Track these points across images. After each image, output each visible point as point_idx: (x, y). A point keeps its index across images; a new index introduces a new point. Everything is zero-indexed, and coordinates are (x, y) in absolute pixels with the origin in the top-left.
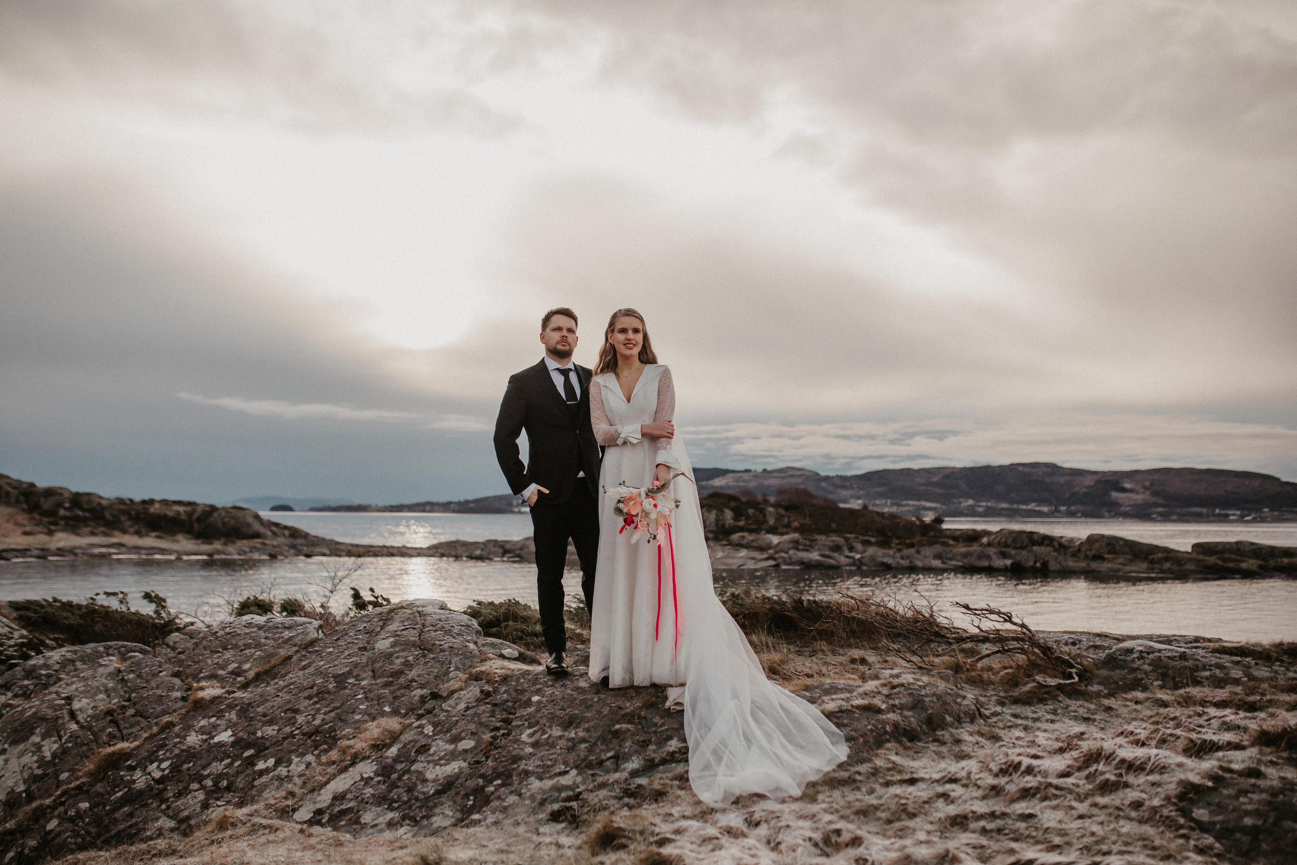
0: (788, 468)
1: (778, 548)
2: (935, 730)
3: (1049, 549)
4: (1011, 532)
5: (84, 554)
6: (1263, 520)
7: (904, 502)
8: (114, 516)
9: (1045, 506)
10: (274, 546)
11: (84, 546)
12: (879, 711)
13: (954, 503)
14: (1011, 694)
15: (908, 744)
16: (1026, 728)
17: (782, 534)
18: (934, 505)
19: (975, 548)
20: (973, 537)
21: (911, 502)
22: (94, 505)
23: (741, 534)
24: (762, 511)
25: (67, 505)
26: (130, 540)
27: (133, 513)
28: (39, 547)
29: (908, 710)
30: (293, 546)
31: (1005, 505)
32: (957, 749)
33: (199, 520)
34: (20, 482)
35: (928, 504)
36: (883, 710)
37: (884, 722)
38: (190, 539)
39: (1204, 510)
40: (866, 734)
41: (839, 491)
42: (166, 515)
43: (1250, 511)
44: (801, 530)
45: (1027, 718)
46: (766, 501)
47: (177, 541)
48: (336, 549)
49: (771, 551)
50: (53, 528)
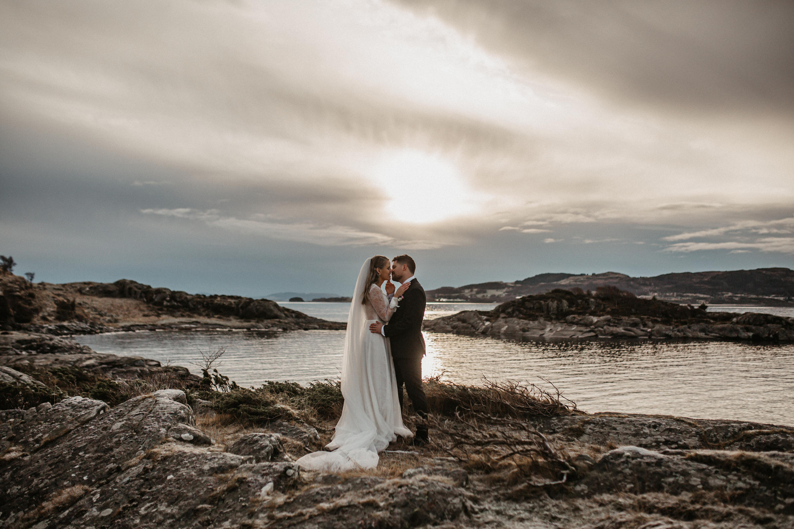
0: (609, 272)
1: (597, 325)
2: (414, 526)
3: (779, 326)
4: (753, 315)
5: (176, 328)
7: (685, 294)
8: (194, 305)
9: (781, 296)
10: (286, 323)
11: (176, 323)
12: (377, 508)
13: (719, 295)
14: (508, 491)
16: (498, 525)
17: (599, 316)
18: (705, 296)
19: (727, 325)
20: (726, 317)
21: (690, 295)
22: (183, 299)
23: (573, 316)
24: (587, 301)
25: (168, 299)
26: (203, 320)
27: (205, 303)
28: (151, 323)
29: (399, 508)
30: (297, 323)
31: (753, 296)
33: (242, 307)
34: (142, 285)
35: (702, 296)
36: (380, 507)
37: (374, 519)
38: (237, 319)
41: (642, 287)
42: (224, 305)
44: (612, 313)
45: (505, 515)
46: (589, 294)
47: (230, 320)
48: (323, 325)
49: (592, 327)
50: (160, 312)
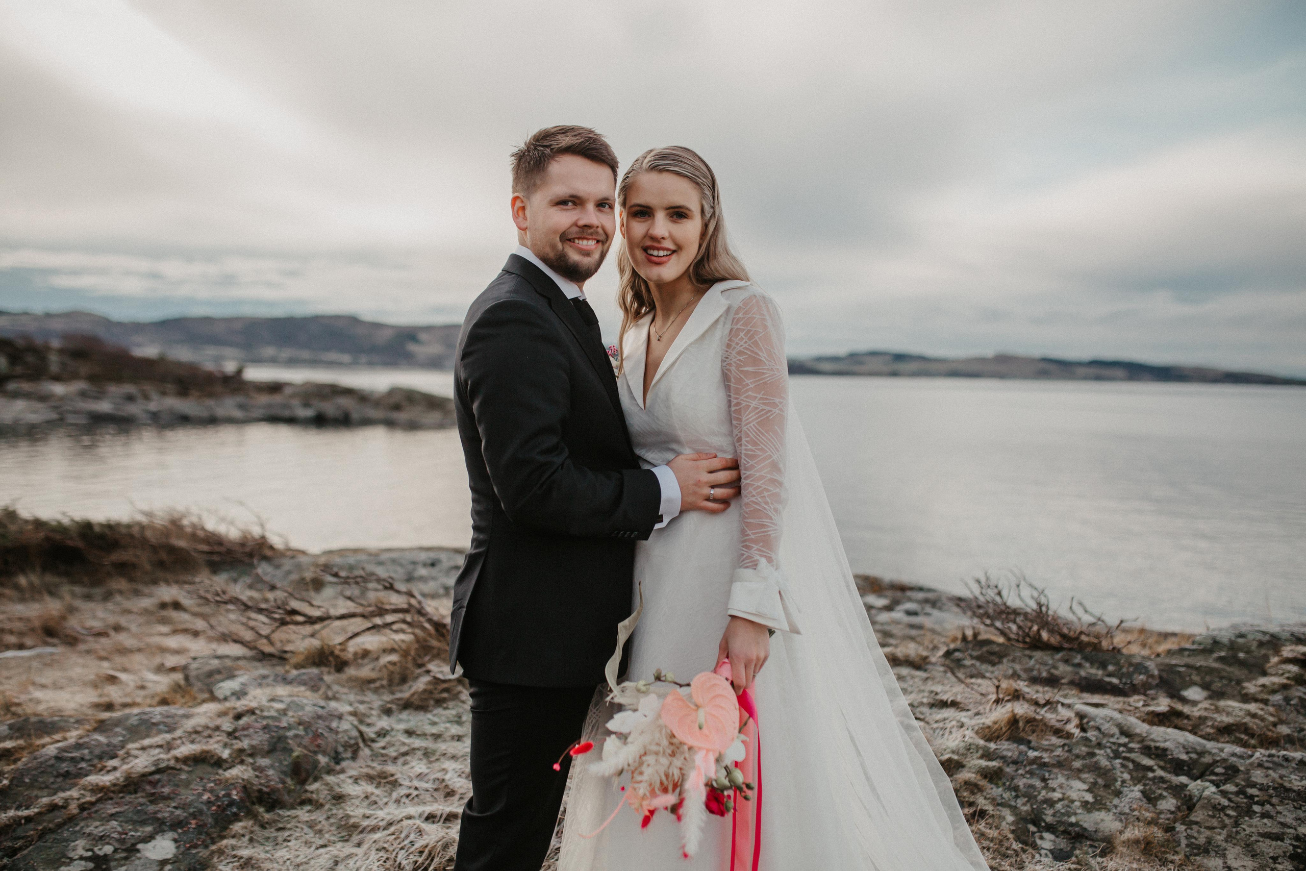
1: (63, 399)
2: (303, 782)
3: (351, 401)
7: (203, 350)
9: (346, 356)
12: (219, 763)
13: (256, 350)
14: (398, 695)
15: (267, 816)
16: (427, 754)
17: (67, 383)
18: (235, 353)
19: (277, 399)
20: (275, 388)
21: (210, 350)
23: (18, 382)
24: (44, 359)
29: (263, 757)
32: (340, 813)
36: (225, 761)
37: (228, 785)
40: (201, 812)
41: (132, 337)
44: (92, 378)
45: (424, 735)
46: (48, 347)
49: (54, 403)
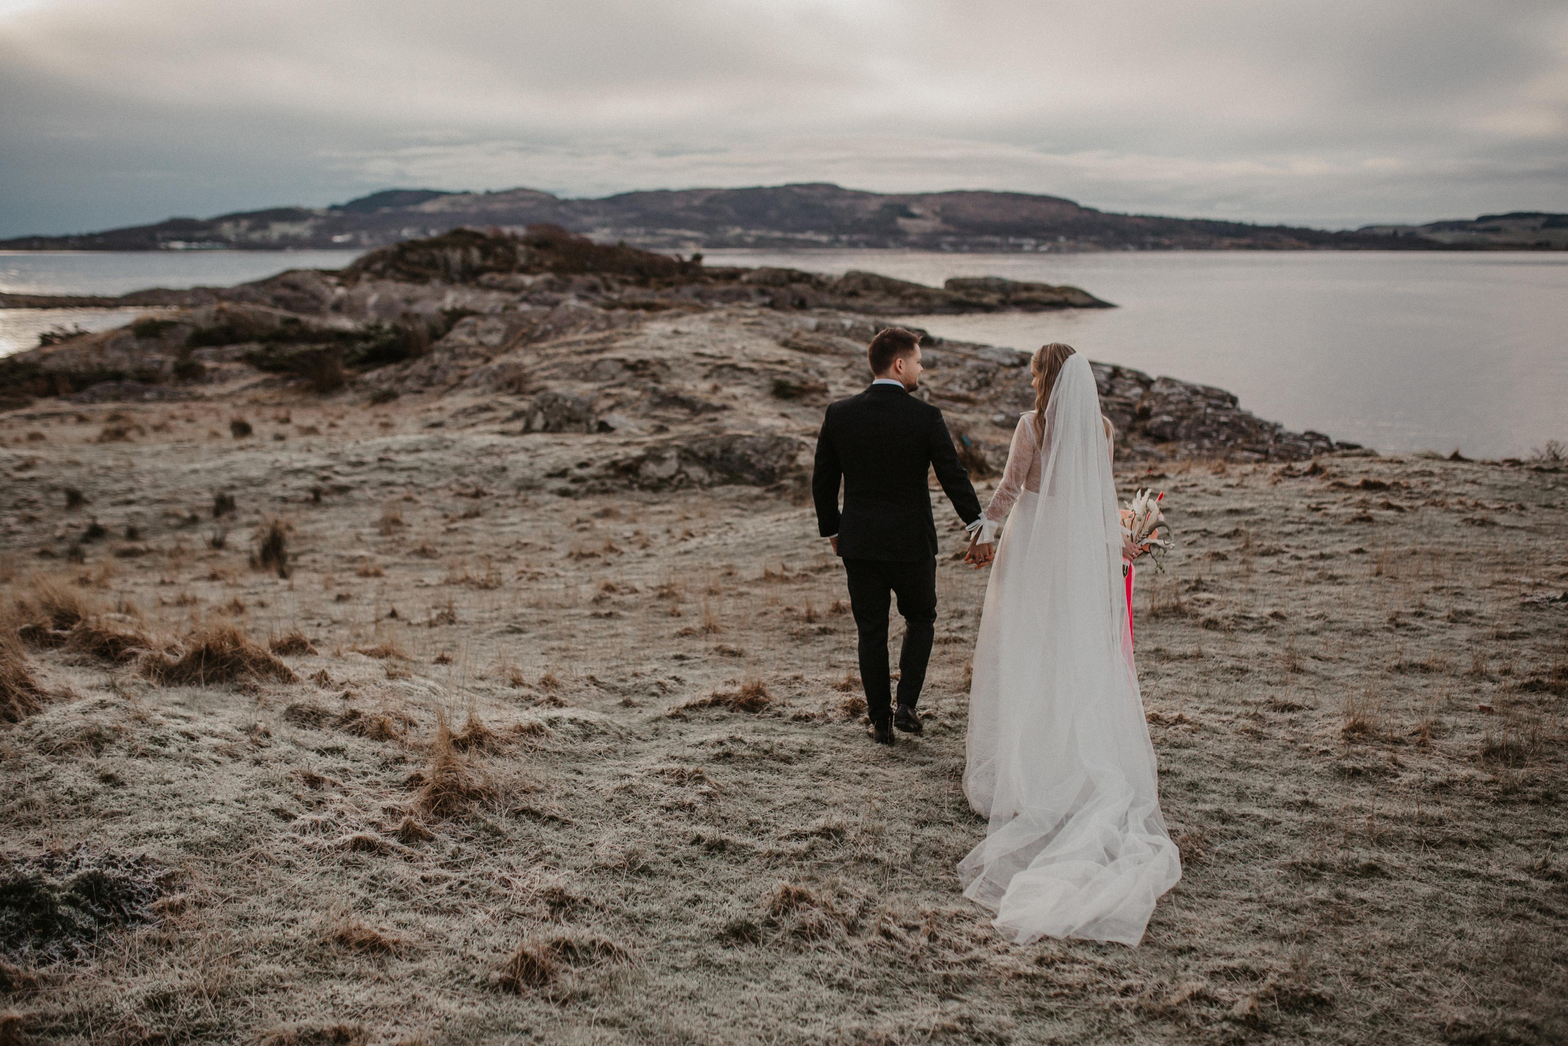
6: (1057, 250)
9: (823, 234)
13: (720, 232)
17: (534, 274)
18: (697, 235)
19: (732, 286)
21: (668, 231)
24: (512, 250)
31: (777, 234)
35: (692, 234)
39: (997, 240)
43: (1045, 239)
46: (513, 237)
